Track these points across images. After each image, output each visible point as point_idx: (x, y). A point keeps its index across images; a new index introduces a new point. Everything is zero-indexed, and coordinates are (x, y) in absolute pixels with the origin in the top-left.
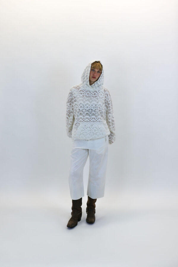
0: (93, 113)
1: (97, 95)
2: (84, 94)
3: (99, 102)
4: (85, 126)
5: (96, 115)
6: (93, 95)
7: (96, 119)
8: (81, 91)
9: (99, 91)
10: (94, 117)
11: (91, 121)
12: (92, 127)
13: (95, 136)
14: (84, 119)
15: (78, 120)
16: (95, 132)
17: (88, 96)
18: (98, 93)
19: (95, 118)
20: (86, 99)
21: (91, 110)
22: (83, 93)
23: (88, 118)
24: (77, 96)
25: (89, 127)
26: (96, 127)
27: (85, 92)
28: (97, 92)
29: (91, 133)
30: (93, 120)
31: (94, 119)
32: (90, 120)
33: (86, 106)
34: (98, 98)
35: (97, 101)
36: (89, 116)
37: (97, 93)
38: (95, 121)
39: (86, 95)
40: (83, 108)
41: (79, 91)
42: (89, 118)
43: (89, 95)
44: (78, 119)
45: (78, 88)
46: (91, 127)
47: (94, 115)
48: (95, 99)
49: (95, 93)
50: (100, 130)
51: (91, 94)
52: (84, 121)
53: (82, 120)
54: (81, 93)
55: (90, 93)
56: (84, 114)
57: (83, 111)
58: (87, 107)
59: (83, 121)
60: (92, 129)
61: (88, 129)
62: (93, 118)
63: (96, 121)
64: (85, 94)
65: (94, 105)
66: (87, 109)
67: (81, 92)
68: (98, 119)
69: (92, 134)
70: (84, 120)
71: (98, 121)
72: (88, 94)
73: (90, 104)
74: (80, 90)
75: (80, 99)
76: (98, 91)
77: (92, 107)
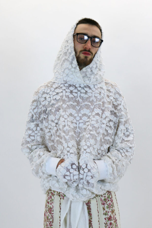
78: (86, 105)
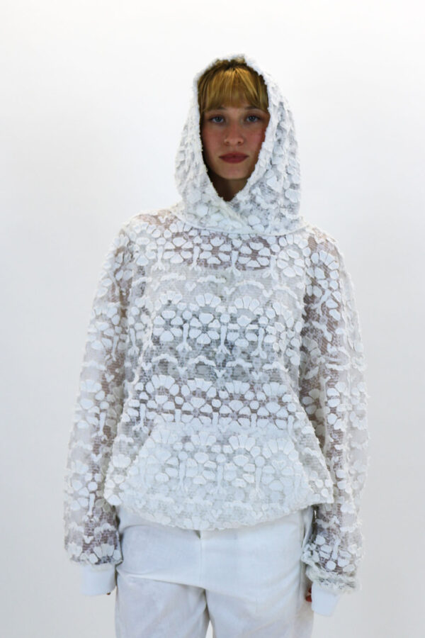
0: (238, 366)
1: (264, 262)
2: (191, 250)
3: (276, 304)
4: (186, 439)
5: (256, 376)
6: (243, 260)
7: (255, 405)
8: (178, 235)
9: (278, 238)
10: (238, 387)
11: (225, 410)
12: (227, 449)
13: (238, 503)
14: (180, 394)
15: (144, 402)
16: (239, 483)
17: (213, 260)
18: (275, 248)
19: (249, 396)
20: (201, 280)
21: (222, 349)
22: (189, 245)
23: (204, 395)
24: (155, 261)
25: (209, 451)
26: (247, 453)
27: (198, 240)
28: (267, 245)
29: (215, 483)
30: (236, 405)
31: (242, 398)
32: (216, 403)
33: (194, 322)
34: (270, 278)
35: (267, 295)
36: (214, 378)
37: (265, 252)
38: (246, 411)
39: (203, 256)
40: (178, 332)
41: (168, 235)
42: (211, 394)
43: (222, 256)
44: (143, 396)
45: (163, 220)
46: (217, 449)
47: (238, 375)
48: (252, 282)
49: (258, 246)
50: (268, 470)
51: (235, 254)
52: (178, 412)
53: (170, 406)
54: (178, 249)
55: (228, 248)
56: (182, 364)
57: (179, 348)
58: (205, 329)
59: (172, 412)
60: (221, 459)
61: (203, 458)
62: (231, 397)
63: (254, 411)
64: (197, 250)
65: (244, 321)
66: (204, 340)
67: (179, 242)
68: (262, 404)
69: (223, 491)
70: (179, 407)
71: (262, 412)
72: (215, 251)
73: (221, 309)
74: (174, 228)
75: (165, 277)
76: (271, 240)
77: (232, 326)
78: (251, 287)
